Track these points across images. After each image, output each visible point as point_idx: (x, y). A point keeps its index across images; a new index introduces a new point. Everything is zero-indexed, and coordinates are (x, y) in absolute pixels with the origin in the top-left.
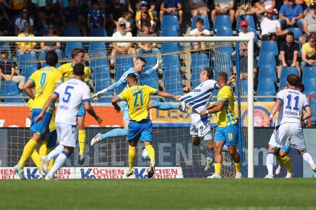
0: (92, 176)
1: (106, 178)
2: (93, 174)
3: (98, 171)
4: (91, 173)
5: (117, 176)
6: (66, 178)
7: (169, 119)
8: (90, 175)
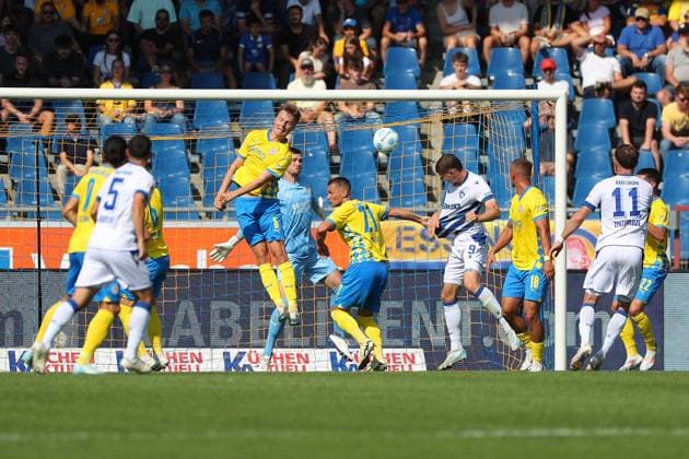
0: (245, 366)
1: (274, 369)
2: (248, 363)
3: (257, 355)
4: (245, 361)
5: (296, 367)
6: (195, 370)
7: (398, 254)
8: (241, 365)
